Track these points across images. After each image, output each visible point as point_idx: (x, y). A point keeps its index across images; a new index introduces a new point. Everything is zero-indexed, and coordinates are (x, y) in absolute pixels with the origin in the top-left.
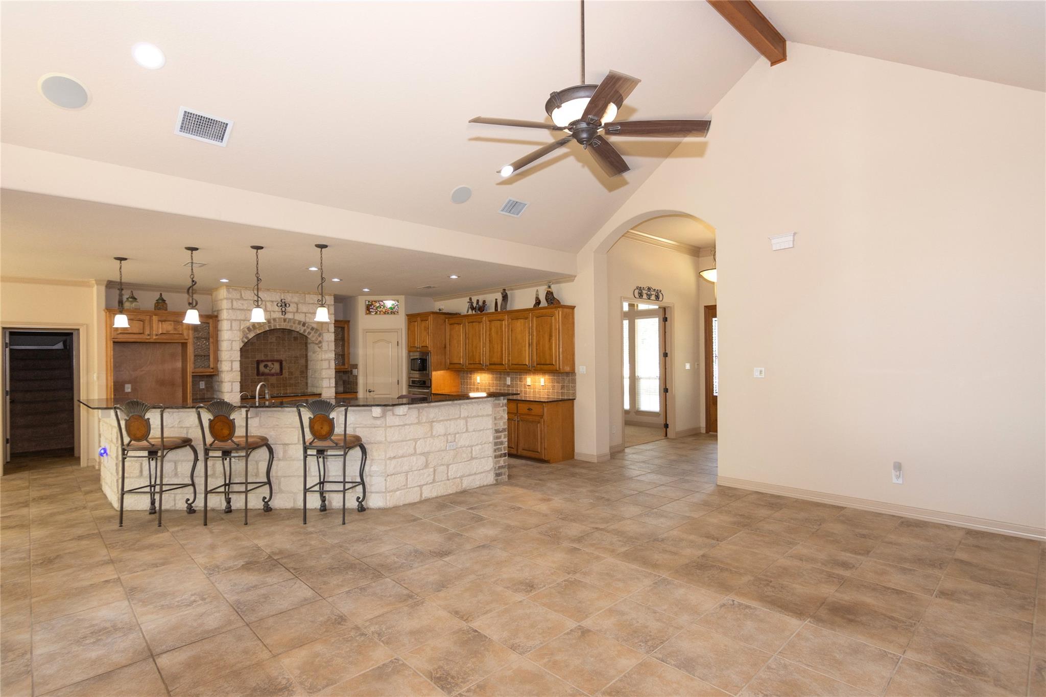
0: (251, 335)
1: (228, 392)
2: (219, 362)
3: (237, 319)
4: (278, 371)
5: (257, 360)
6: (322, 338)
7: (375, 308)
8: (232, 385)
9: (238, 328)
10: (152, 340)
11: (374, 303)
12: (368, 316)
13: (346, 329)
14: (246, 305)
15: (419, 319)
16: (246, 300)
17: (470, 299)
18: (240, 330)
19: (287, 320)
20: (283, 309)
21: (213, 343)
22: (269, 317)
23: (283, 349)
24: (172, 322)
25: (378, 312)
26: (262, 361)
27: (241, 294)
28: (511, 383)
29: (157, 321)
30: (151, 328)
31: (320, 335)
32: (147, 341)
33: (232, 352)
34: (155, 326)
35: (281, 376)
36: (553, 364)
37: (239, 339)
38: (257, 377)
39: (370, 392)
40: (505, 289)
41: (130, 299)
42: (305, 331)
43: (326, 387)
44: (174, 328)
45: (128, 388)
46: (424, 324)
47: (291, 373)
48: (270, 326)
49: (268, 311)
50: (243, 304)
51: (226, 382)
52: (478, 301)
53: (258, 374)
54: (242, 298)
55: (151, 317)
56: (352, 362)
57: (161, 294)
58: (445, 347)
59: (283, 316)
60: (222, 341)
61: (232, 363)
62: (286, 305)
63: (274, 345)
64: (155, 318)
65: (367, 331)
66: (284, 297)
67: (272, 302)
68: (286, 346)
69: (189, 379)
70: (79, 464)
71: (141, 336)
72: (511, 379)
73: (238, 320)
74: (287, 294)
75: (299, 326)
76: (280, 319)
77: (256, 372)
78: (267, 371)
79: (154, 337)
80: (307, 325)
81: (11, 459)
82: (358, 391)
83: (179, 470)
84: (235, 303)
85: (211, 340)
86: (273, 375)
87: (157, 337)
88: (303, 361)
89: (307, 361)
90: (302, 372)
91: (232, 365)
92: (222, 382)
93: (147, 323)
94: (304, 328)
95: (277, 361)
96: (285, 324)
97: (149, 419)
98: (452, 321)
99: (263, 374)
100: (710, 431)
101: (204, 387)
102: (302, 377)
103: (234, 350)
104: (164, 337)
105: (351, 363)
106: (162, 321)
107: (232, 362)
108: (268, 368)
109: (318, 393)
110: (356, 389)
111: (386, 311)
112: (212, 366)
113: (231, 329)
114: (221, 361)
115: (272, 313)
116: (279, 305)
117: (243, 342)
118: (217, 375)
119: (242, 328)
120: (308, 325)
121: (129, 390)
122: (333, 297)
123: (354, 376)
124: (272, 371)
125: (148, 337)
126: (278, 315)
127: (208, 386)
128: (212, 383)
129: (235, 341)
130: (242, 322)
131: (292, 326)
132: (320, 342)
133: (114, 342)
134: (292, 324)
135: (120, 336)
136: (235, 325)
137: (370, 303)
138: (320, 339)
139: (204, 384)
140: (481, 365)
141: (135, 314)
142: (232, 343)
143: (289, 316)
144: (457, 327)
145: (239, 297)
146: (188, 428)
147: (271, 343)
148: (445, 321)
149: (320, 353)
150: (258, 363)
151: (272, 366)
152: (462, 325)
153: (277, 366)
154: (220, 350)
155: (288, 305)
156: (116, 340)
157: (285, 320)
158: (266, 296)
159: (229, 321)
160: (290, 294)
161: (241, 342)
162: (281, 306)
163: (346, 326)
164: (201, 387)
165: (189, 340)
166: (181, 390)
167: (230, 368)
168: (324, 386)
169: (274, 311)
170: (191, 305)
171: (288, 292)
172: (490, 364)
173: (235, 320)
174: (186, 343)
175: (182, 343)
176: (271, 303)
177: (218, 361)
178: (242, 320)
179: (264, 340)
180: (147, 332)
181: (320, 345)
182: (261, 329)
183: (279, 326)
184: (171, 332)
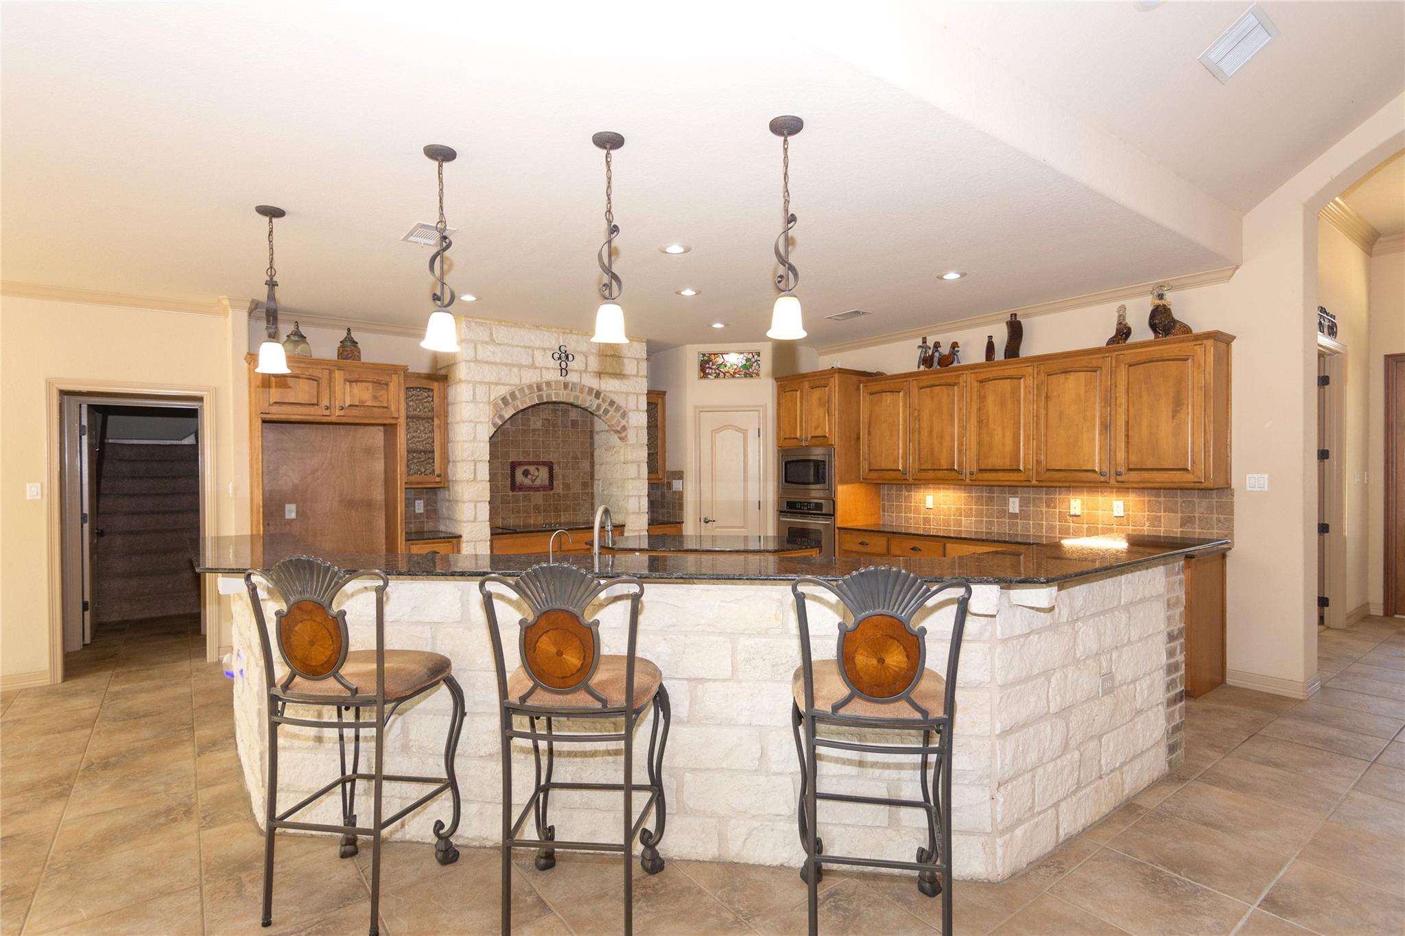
0: (507, 414)
1: (468, 521)
2: (451, 464)
3: (485, 380)
4: (547, 482)
5: (512, 463)
6: (627, 422)
7: (714, 367)
8: (475, 507)
9: (486, 399)
10: (333, 419)
11: (713, 357)
12: (704, 381)
13: (660, 407)
14: (500, 355)
15: (806, 385)
16: (500, 344)
17: (924, 340)
18: (489, 403)
19: (570, 385)
20: (564, 365)
21: (439, 427)
22: (539, 379)
23: (554, 443)
24: (370, 385)
25: (721, 374)
26: (520, 464)
27: (491, 334)
28: (1020, 511)
29: (343, 381)
30: (332, 393)
31: (624, 415)
32: (325, 419)
33: (476, 445)
34: (338, 388)
35: (552, 492)
36: (1186, 470)
37: (487, 420)
38: (511, 493)
39: (707, 522)
40: (1016, 314)
41: (293, 338)
42: (599, 407)
43: (633, 513)
44: (374, 396)
45: (290, 512)
46: (816, 394)
47: (567, 487)
48: (540, 397)
49: (538, 368)
50: (494, 353)
51: (464, 502)
52: (937, 345)
53: (514, 487)
54: (492, 341)
55: (331, 372)
56: (670, 466)
57: (349, 331)
58: (858, 438)
59: (562, 378)
60: (457, 423)
61: (475, 465)
62: (567, 357)
63: (539, 435)
64: (339, 376)
65: (701, 410)
66: (564, 341)
67: (545, 350)
68: (558, 438)
69: (401, 496)
70: (205, 656)
71: (312, 410)
72: (1020, 502)
73: (485, 383)
74: (570, 335)
75: (589, 398)
76: (557, 382)
77: (509, 483)
78: (527, 482)
79: (338, 413)
80: (602, 395)
81: (92, 638)
82: (685, 521)
83: (412, 737)
84: (479, 348)
85: (436, 422)
86: (537, 489)
87: (342, 413)
88: (586, 465)
89: (592, 465)
90: (585, 485)
91: (475, 469)
92: (457, 501)
93: (324, 383)
94: (597, 401)
95: (544, 464)
96: (565, 392)
97: (343, 613)
98: (875, 387)
99: (522, 488)
100: (1396, 613)
101: (422, 511)
102: (585, 493)
103: (480, 441)
104: (355, 412)
105: (667, 470)
106: (351, 382)
107: (475, 462)
108: (529, 476)
109: (621, 523)
110: (681, 517)
111: (735, 373)
112: (437, 472)
113: (474, 400)
114: (454, 462)
115: (544, 370)
116: (556, 356)
117: (494, 425)
118: (446, 488)
119: (492, 398)
120: (605, 395)
121: (293, 516)
122: (644, 344)
123: (675, 492)
124: (536, 483)
125: (327, 413)
126: (553, 375)
127: (428, 508)
128: (436, 503)
129: (480, 422)
130: (492, 387)
131: (577, 397)
132: (624, 428)
133: (264, 421)
134: (577, 393)
135: (275, 409)
136: (481, 390)
137: (706, 358)
138: (623, 422)
139: (422, 505)
140: (953, 473)
141: (303, 365)
142: (475, 426)
143: (573, 378)
144: (888, 398)
145: (488, 340)
146: (435, 625)
147: (534, 430)
148: (858, 389)
149: (622, 450)
150: (514, 466)
151: (536, 473)
152: (901, 394)
153: (543, 473)
154: (452, 441)
155: (570, 357)
156: (268, 417)
157: (566, 386)
158: (533, 338)
159: (471, 385)
160: (575, 337)
161: (491, 425)
162: (560, 358)
163: (660, 401)
164: (417, 511)
165: (399, 420)
166: (384, 516)
167: (473, 476)
168: (631, 511)
169: (547, 368)
170: (439, 303)
171: (571, 332)
172: (981, 470)
173: (481, 383)
174: (394, 426)
175: (384, 425)
176: (542, 353)
177: (449, 462)
178: (492, 383)
179: (523, 425)
180: (325, 402)
181: (623, 434)
182: (525, 402)
183: (556, 397)
184: (368, 403)
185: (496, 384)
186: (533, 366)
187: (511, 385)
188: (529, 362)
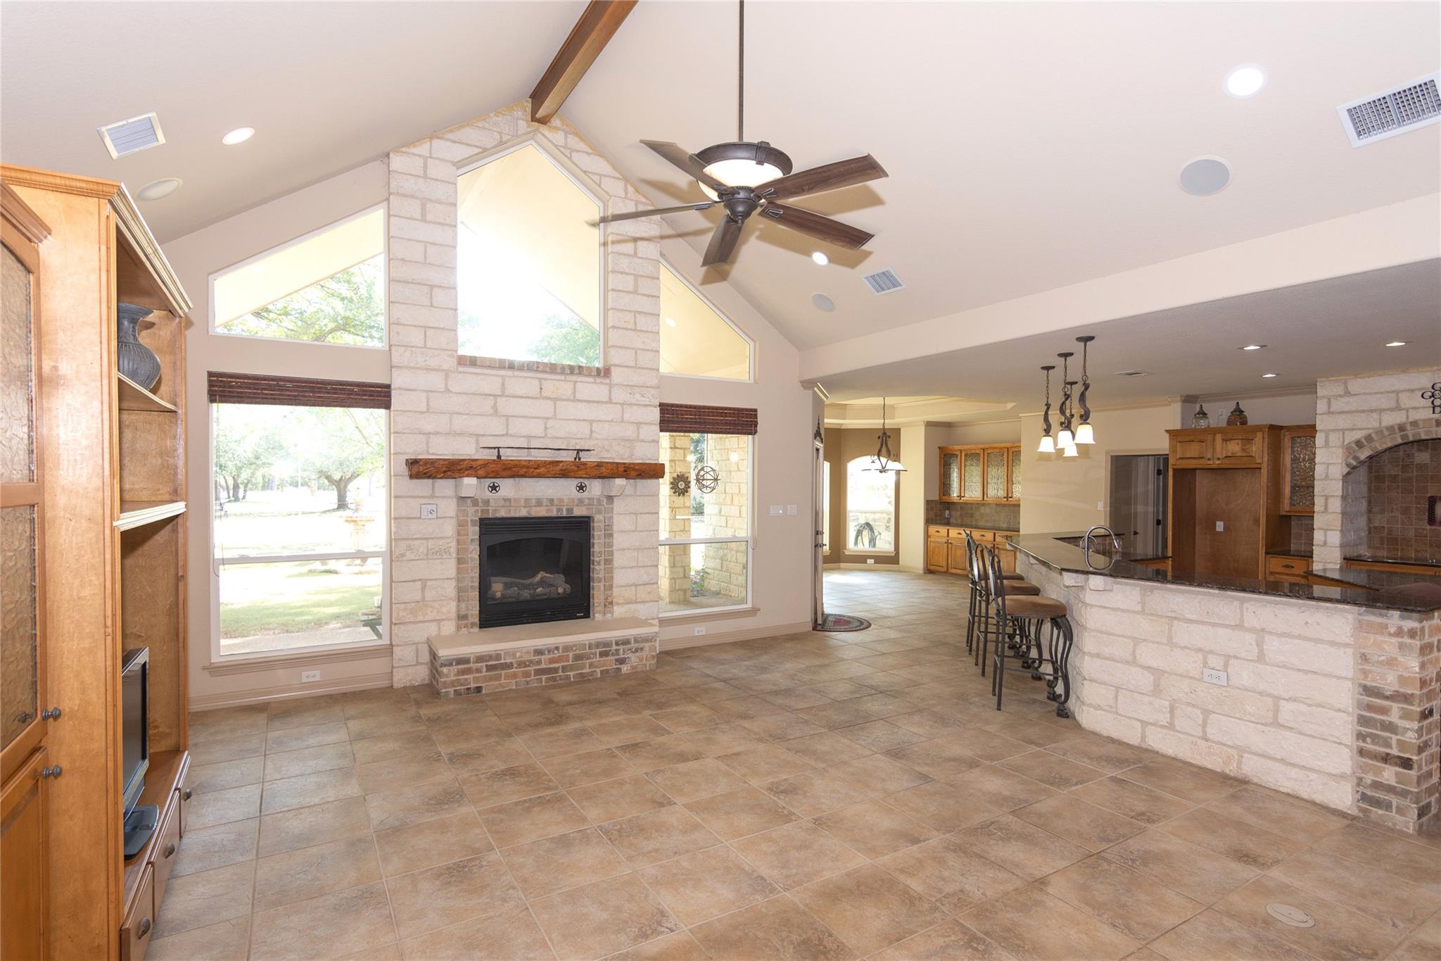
0: (1363, 455)
1: (1318, 545)
3: (1340, 428)
5: (1431, 497)
8: (1325, 534)
9: (1341, 444)
10: (1214, 467)
14: (1356, 404)
16: (1357, 394)
18: (1344, 447)
20: (1435, 403)
22: (1403, 420)
24: (1240, 441)
26: (1439, 498)
27: (1348, 387)
29: (1223, 441)
30: (1214, 449)
33: (1327, 483)
34: (1218, 445)
37: (1340, 461)
38: (1428, 527)
41: (1198, 416)
44: (1243, 449)
48: (1404, 437)
49: (1403, 409)
50: (1349, 403)
53: (1433, 521)
54: (1347, 393)
55: (1214, 435)
57: (1238, 403)
59: (1434, 416)
61: (1326, 500)
64: (1222, 437)
66: (1438, 378)
67: (1412, 391)
71: (1200, 461)
73: (1340, 430)
76: (1428, 421)
77: (1425, 517)
79: (1216, 462)
84: (1334, 402)
87: (1219, 462)
91: (1326, 503)
103: (1332, 480)
104: (1226, 461)
106: (1229, 441)
107: (1327, 497)
113: (1326, 446)
115: (1410, 410)
116: (1428, 394)
117: (1348, 465)
119: (1347, 443)
125: (1210, 462)
126: (1423, 414)
129: (1337, 463)
130: (1346, 433)
133: (1175, 470)
136: (1336, 438)
141: (1196, 433)
142: (1327, 467)
145: (1343, 393)
150: (1433, 501)
156: (1178, 467)
158: (1398, 382)
161: (1345, 466)
162: (1432, 397)
165: (1263, 465)
167: (1323, 508)
169: (1414, 408)
173: (1334, 431)
174: (1258, 469)
176: (1410, 394)
178: (1347, 430)
180: (1209, 455)
182: (1385, 443)
183: (1426, 435)
184: (1239, 454)
185: (1352, 430)
186: (1398, 408)
187: (1369, 429)
188: (1393, 404)
